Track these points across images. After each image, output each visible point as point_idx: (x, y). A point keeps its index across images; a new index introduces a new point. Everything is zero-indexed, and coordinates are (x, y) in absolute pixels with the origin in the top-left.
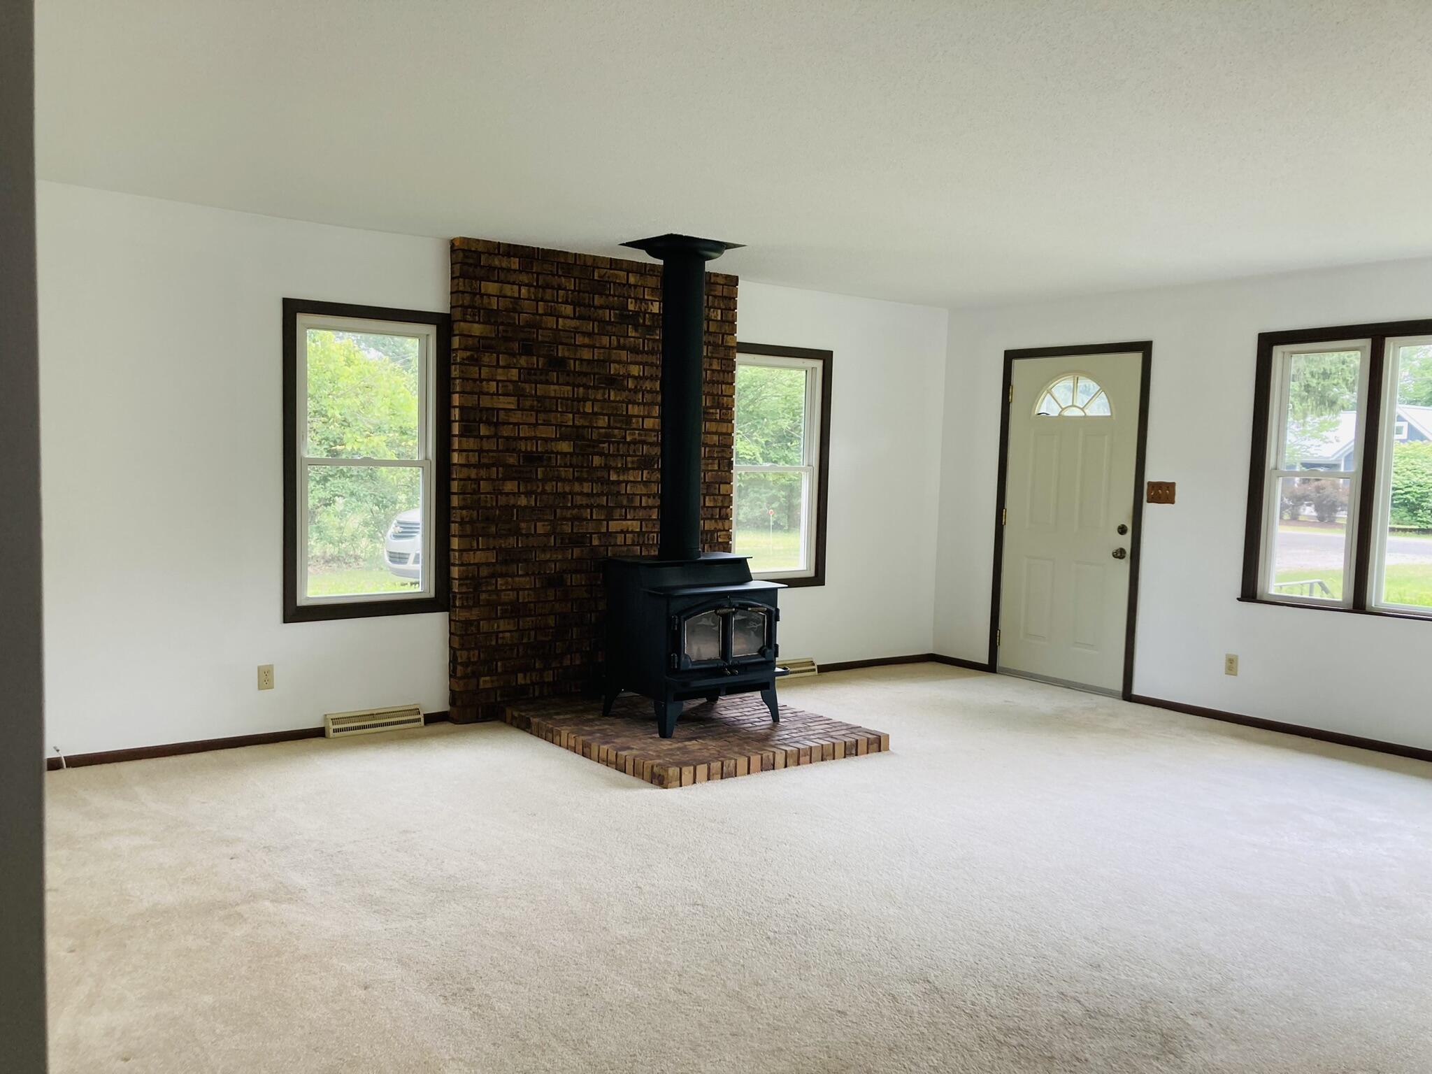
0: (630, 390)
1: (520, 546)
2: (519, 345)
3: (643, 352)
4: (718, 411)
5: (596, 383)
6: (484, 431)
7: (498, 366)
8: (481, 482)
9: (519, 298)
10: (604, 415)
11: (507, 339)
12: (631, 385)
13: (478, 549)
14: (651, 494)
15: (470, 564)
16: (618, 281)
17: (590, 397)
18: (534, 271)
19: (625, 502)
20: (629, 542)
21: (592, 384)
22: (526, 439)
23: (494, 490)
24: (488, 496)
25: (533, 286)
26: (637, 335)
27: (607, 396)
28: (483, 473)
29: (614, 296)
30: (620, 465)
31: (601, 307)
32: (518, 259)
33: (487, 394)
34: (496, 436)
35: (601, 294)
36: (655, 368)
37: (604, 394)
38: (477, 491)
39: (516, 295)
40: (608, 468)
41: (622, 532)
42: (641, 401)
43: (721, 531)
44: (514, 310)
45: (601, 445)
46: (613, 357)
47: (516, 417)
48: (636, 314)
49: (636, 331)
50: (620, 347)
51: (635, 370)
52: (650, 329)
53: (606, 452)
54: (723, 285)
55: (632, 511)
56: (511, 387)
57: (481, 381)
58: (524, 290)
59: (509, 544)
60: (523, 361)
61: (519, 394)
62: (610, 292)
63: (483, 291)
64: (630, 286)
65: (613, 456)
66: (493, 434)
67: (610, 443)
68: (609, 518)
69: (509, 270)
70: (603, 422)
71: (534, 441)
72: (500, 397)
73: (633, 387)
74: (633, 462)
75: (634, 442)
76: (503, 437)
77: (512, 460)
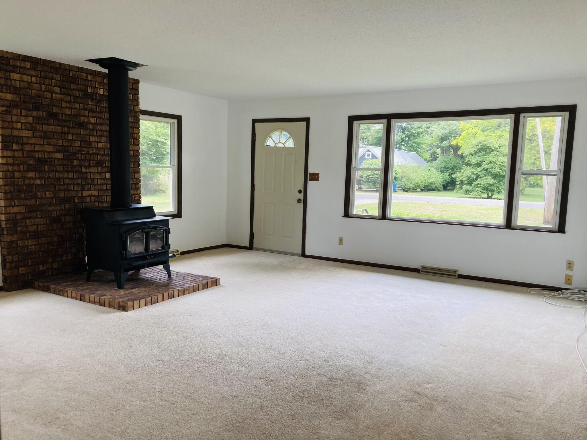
0: (90, 129)
1: (38, 203)
2: (32, 106)
3: (96, 112)
4: (132, 140)
5: (73, 125)
6: (15, 147)
7: (21, 115)
8: (15, 172)
9: (31, 82)
10: (78, 141)
11: (25, 102)
12: (91, 127)
13: (15, 206)
14: (102, 178)
15: (11, 213)
16: (82, 78)
17: (71, 132)
18: (38, 69)
19: (90, 182)
20: (93, 200)
21: (71, 126)
22: (38, 151)
23: (22, 176)
24: (19, 179)
25: (38, 77)
26: (93, 104)
27: (79, 132)
28: (16, 168)
29: (81, 85)
30: (87, 165)
31: (74, 90)
32: (29, 63)
33: (16, 129)
34: (22, 150)
35: (74, 83)
36: (102, 119)
37: (78, 131)
38: (13, 177)
39: (30, 81)
40: (81, 166)
41: (89, 196)
42: (96, 134)
43: (136, 194)
44: (29, 88)
45: (77, 155)
46: (82, 114)
47: (33, 141)
48: (92, 94)
49: (92, 102)
50: (85, 109)
51: (93, 120)
52: (99, 101)
53: (80, 158)
54: (133, 83)
55: (93, 186)
56: (29, 126)
57: (13, 122)
58: (33, 79)
59: (32, 203)
60: (35, 114)
61: (34, 130)
62: (78, 82)
63: (11, 78)
64: (88, 80)
65: (83, 160)
66: (20, 149)
67: (81, 154)
68: (83, 190)
69: (25, 68)
70: (77, 144)
71: (43, 153)
72: (23, 131)
73: (92, 128)
74: (93, 163)
75: (94, 154)
76: (26, 151)
77: (31, 162)
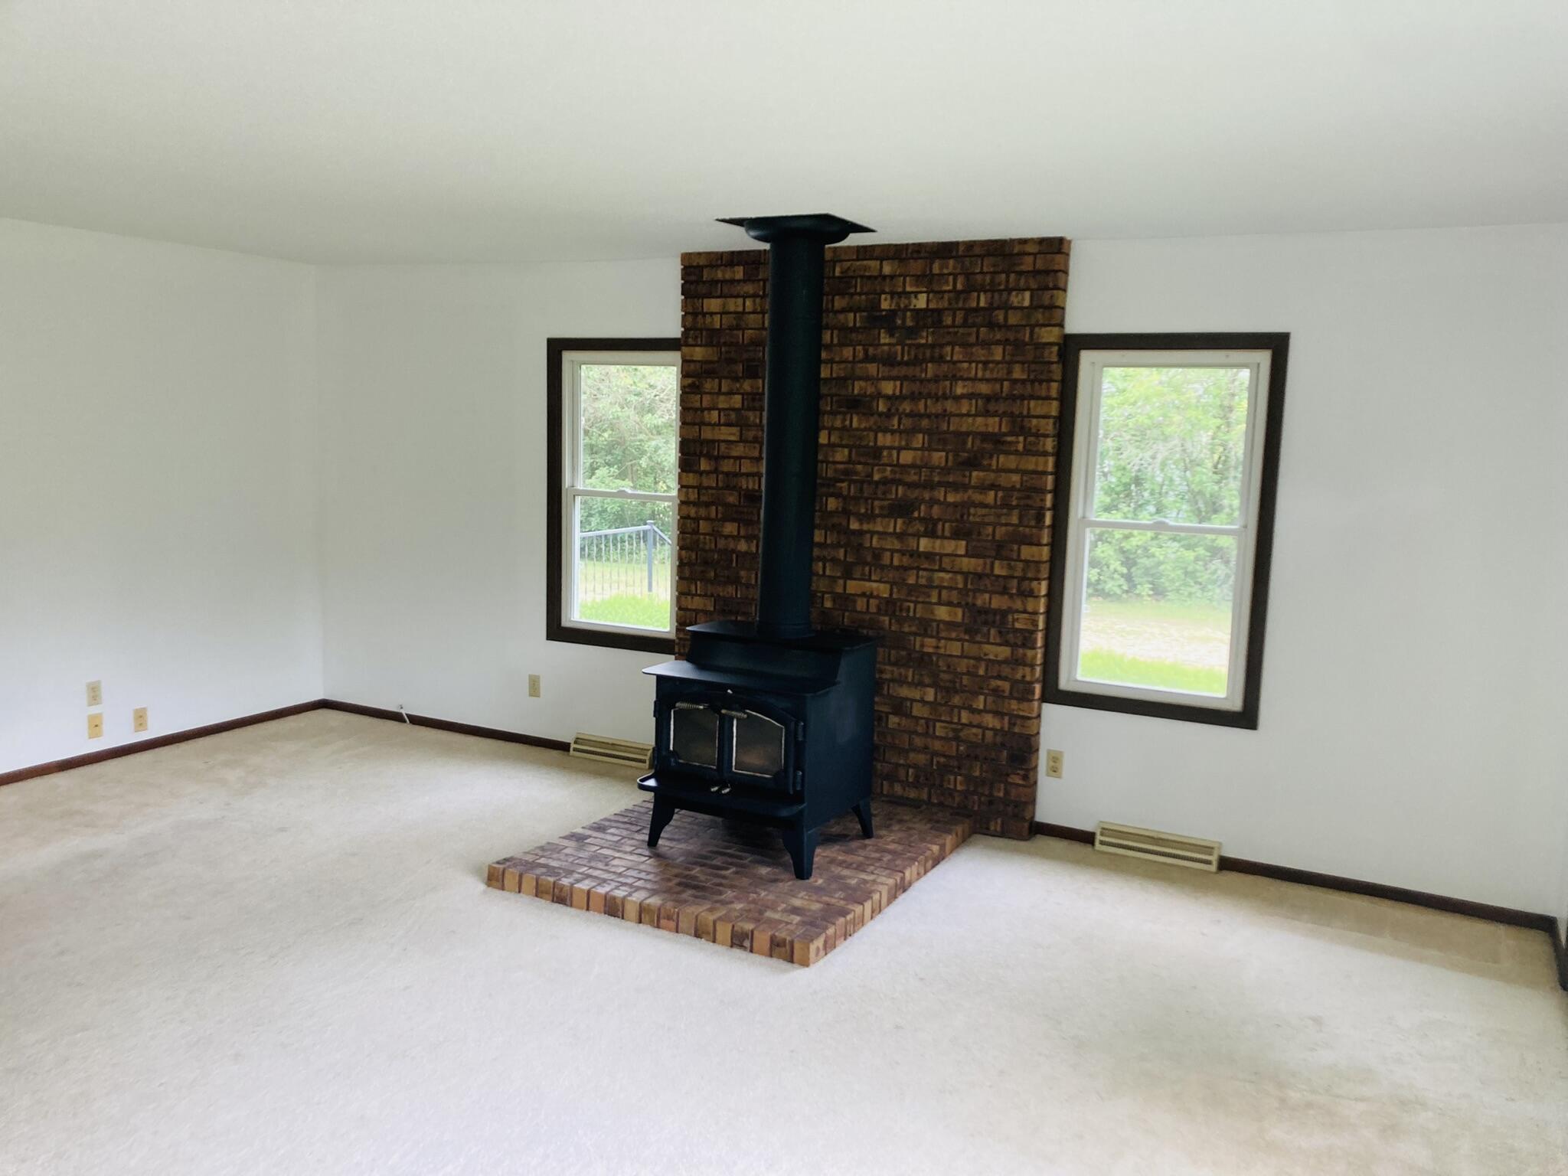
0: (880, 415)
1: (739, 596)
2: (743, 366)
3: (902, 363)
4: (1021, 439)
5: (834, 407)
6: (704, 465)
7: (720, 393)
8: (701, 522)
9: (744, 313)
10: (843, 446)
11: (731, 361)
12: (882, 407)
13: (696, 595)
14: (907, 551)
15: (690, 610)
16: (867, 274)
17: (826, 424)
18: (760, 277)
19: (869, 559)
20: (873, 609)
21: (829, 408)
22: (748, 475)
23: (713, 531)
24: (707, 537)
25: (758, 296)
26: (893, 341)
27: (847, 423)
28: (703, 512)
29: (860, 294)
30: (863, 511)
31: (843, 311)
32: (742, 267)
33: (709, 424)
34: (716, 471)
35: (842, 294)
36: (918, 383)
37: (844, 420)
38: (696, 532)
39: (740, 309)
40: (846, 513)
41: (864, 594)
42: (896, 427)
43: (1017, 611)
44: (738, 327)
45: (838, 484)
46: (858, 372)
47: (738, 450)
48: (892, 313)
49: (892, 335)
50: (867, 359)
51: (888, 388)
52: (912, 332)
53: (845, 493)
55: (878, 570)
56: (733, 416)
57: (702, 410)
58: (748, 303)
59: (728, 593)
60: (747, 386)
61: (742, 424)
62: (856, 289)
63: (705, 310)
64: (884, 277)
65: (854, 498)
66: (713, 468)
67: (851, 482)
68: (848, 575)
69: (732, 281)
70: (842, 455)
71: (757, 478)
72: (722, 428)
73: (885, 410)
74: (882, 508)
75: (885, 482)
76: (723, 473)
77: (732, 499)
